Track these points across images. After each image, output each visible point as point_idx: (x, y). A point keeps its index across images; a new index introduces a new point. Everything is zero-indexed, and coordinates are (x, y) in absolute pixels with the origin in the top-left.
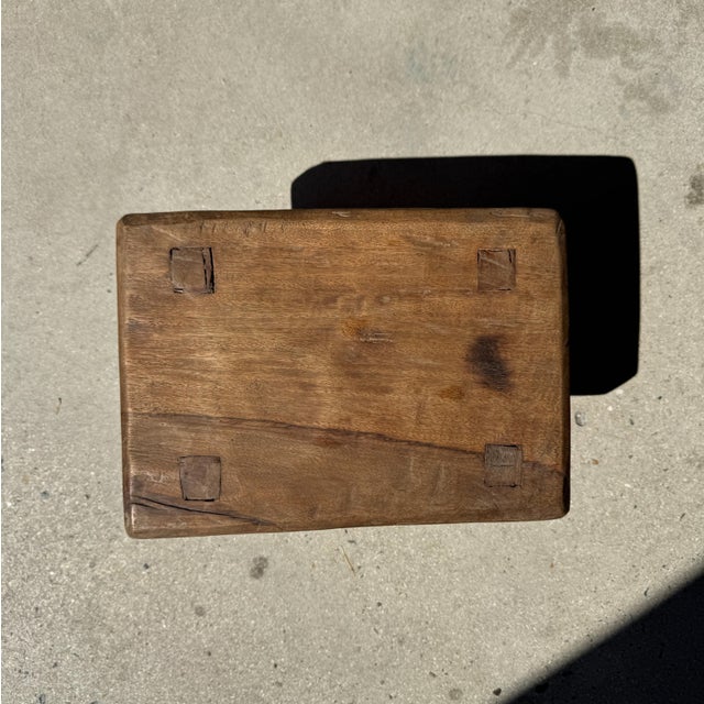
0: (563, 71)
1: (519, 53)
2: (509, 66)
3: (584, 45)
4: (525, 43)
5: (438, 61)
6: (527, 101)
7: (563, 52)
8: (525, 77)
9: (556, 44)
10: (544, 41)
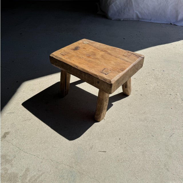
0: (27, 170)
1: (39, 177)
2: (44, 173)
3: (17, 177)
4: (36, 180)
5: (66, 177)
6: (42, 162)
7: (25, 176)
8: (40, 169)
9: (26, 179)
10: (29, 181)
